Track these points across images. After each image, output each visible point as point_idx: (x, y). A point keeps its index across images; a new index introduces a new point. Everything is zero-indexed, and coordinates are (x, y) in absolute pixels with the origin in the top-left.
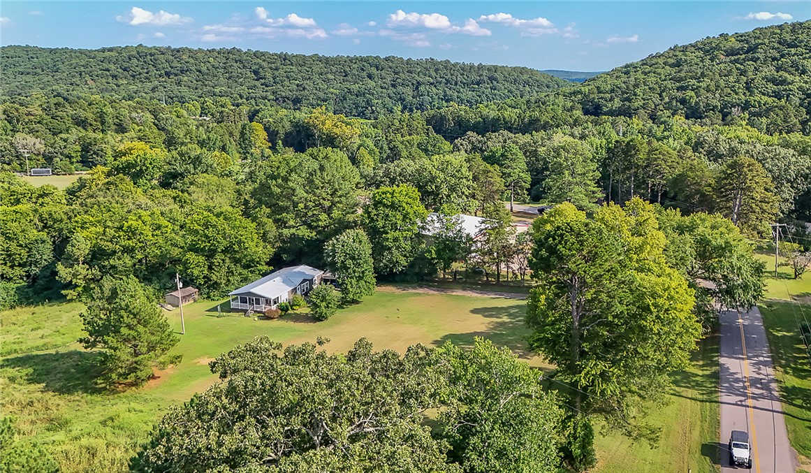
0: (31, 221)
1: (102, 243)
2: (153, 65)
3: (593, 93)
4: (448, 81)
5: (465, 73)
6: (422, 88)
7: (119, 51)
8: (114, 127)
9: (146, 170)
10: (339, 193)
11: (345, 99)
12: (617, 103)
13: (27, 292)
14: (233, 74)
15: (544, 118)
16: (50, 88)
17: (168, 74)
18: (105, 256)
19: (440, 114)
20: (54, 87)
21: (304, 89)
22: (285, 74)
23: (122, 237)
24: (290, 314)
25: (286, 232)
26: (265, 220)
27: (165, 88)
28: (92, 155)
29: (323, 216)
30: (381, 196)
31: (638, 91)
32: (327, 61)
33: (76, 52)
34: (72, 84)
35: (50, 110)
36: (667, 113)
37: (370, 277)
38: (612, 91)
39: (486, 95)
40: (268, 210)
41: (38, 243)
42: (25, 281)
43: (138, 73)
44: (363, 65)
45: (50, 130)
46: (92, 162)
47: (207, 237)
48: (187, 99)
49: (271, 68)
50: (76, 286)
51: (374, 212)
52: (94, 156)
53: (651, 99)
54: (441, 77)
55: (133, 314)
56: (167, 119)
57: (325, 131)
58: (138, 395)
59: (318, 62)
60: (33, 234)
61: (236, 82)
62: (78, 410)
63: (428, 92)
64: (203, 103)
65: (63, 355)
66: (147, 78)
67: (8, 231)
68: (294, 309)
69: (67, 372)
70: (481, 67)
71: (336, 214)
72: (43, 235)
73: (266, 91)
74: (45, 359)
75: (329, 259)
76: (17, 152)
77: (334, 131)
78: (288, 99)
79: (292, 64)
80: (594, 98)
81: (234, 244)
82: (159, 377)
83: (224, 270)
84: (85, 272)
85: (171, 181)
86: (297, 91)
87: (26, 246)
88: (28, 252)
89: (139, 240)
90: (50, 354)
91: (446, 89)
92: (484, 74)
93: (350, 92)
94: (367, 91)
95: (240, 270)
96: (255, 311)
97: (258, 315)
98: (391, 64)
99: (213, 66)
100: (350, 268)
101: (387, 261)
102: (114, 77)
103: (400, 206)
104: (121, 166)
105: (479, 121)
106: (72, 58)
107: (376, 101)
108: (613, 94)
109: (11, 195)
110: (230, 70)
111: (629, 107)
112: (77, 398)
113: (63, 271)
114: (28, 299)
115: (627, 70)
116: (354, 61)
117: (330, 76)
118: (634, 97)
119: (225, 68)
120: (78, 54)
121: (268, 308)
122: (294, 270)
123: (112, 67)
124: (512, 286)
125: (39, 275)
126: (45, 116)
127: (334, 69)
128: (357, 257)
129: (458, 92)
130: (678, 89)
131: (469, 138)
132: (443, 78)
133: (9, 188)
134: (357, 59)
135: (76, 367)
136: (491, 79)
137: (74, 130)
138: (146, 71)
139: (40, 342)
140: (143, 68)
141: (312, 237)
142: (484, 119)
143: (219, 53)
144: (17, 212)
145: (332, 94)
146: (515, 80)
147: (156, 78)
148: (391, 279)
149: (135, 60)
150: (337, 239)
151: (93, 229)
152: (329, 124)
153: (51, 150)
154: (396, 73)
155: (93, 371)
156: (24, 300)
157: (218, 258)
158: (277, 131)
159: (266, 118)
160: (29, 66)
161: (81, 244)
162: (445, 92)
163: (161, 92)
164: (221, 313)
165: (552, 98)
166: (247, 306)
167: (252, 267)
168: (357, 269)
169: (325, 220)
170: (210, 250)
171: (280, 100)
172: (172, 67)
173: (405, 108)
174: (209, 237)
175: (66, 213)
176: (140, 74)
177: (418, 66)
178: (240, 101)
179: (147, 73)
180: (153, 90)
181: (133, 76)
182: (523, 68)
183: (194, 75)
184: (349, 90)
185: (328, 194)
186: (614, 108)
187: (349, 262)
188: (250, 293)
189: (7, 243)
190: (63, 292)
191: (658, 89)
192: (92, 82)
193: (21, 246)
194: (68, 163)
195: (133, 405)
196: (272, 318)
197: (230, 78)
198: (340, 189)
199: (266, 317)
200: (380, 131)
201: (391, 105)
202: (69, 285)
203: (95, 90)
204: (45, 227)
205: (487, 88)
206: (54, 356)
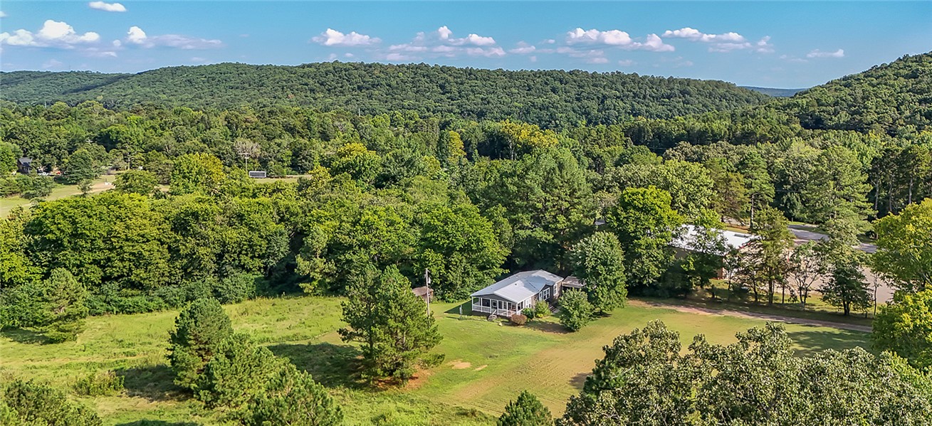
0: (271, 213)
1: (339, 236)
2: (347, 80)
3: (813, 106)
4: (635, 95)
5: (655, 87)
6: (608, 102)
7: (317, 66)
8: (318, 135)
9: (364, 171)
10: (577, 195)
11: (529, 113)
12: (844, 117)
13: (264, 284)
14: (421, 88)
15: (760, 131)
16: (255, 101)
17: (360, 88)
18: (340, 250)
19: (638, 125)
20: (259, 100)
21: (489, 102)
22: (470, 89)
23: (359, 232)
24: (535, 322)
25: (523, 234)
26: (501, 219)
27: (357, 101)
28: (301, 160)
29: (561, 218)
30: (630, 197)
31: (869, 104)
32: (511, 75)
33: (279, 68)
34: (275, 97)
35: (264, 117)
36: (912, 128)
37: (621, 287)
38: (836, 104)
39: (678, 109)
40: (504, 209)
41: (276, 235)
42: (262, 273)
43: (333, 87)
44: (547, 79)
45: (265, 135)
46: (301, 166)
47: (445, 232)
48: (377, 111)
49: (457, 83)
50: (313, 279)
51: (624, 214)
52: (303, 161)
53: (887, 113)
54: (628, 91)
55: (400, 305)
56: (366, 128)
57: (520, 140)
58: (402, 395)
59: (502, 77)
60: (273, 226)
61: (424, 96)
62: (345, 405)
63: (615, 106)
64: (393, 116)
65: (315, 347)
66: (341, 92)
67: (252, 222)
68: (538, 317)
69: (323, 364)
70: (671, 80)
71: (575, 216)
72: (281, 227)
73: (452, 105)
74: (298, 350)
75: (578, 264)
76: (237, 155)
77: (532, 140)
78: (472, 112)
79: (477, 79)
80: (814, 111)
81: (472, 243)
82: (417, 378)
83: (460, 271)
84: (322, 266)
85: (384, 183)
86: (481, 105)
87: (266, 238)
88: (267, 244)
89: (374, 235)
90: (303, 345)
91: (633, 102)
92: (676, 87)
93: (534, 106)
94: (550, 105)
95: (476, 271)
96: (498, 316)
97: (502, 320)
98: (575, 78)
99: (402, 81)
100: (601, 275)
101: (637, 271)
102: (312, 91)
103: (652, 209)
104: (341, 166)
105: (683, 134)
106: (276, 73)
107: (560, 115)
108: (838, 107)
109: (242, 192)
110: (418, 85)
111: (861, 121)
112: (339, 392)
113: (302, 264)
114: (264, 291)
115: (847, 82)
116: (538, 75)
117: (514, 90)
118: (865, 110)
119: (413, 82)
120: (281, 70)
121: (513, 313)
122: (533, 275)
123: (311, 81)
124: (788, 310)
125: (275, 268)
126: (259, 123)
127: (518, 83)
128: (609, 263)
129: (647, 106)
130: (920, 102)
131: (682, 148)
132: (631, 91)
133: (241, 185)
134: (541, 73)
135: (331, 360)
136: (683, 93)
137: (286, 136)
138: (340, 85)
139: (290, 333)
140: (338, 83)
141: (549, 240)
142: (688, 131)
143: (408, 68)
144: (260, 204)
145: (516, 107)
146: (711, 94)
147: (350, 92)
148: (638, 293)
149: (332, 75)
150: (586, 242)
151: (328, 223)
152: (525, 134)
153: (266, 154)
154: (580, 87)
155: (348, 365)
156: (261, 292)
157: (456, 257)
158: (470, 141)
159: (459, 128)
160: (238, 81)
161: (320, 236)
162: (633, 106)
163: (354, 105)
164: (463, 316)
165: (763, 110)
166: (490, 310)
167: (488, 269)
168: (608, 276)
169: (564, 223)
170: (448, 248)
171: (465, 113)
172: (364, 82)
173: (589, 122)
174: (448, 234)
175: (301, 208)
176: (335, 88)
177: (604, 80)
178: (427, 114)
179: (341, 87)
180: (347, 103)
181: (329, 90)
182: (719, 82)
183: (384, 90)
184: (533, 103)
185: (566, 195)
186: (841, 122)
187: (600, 268)
188: (493, 296)
189: (250, 234)
190: (300, 285)
191: (895, 102)
192: (292, 95)
193: (262, 237)
194: (281, 167)
195: (399, 404)
196: (518, 325)
197: (417, 92)
198: (580, 189)
199: (511, 322)
200: (577, 142)
201: (575, 118)
202: (308, 279)
203: (294, 103)
204: (282, 220)
205: (679, 102)
206: (307, 347)
